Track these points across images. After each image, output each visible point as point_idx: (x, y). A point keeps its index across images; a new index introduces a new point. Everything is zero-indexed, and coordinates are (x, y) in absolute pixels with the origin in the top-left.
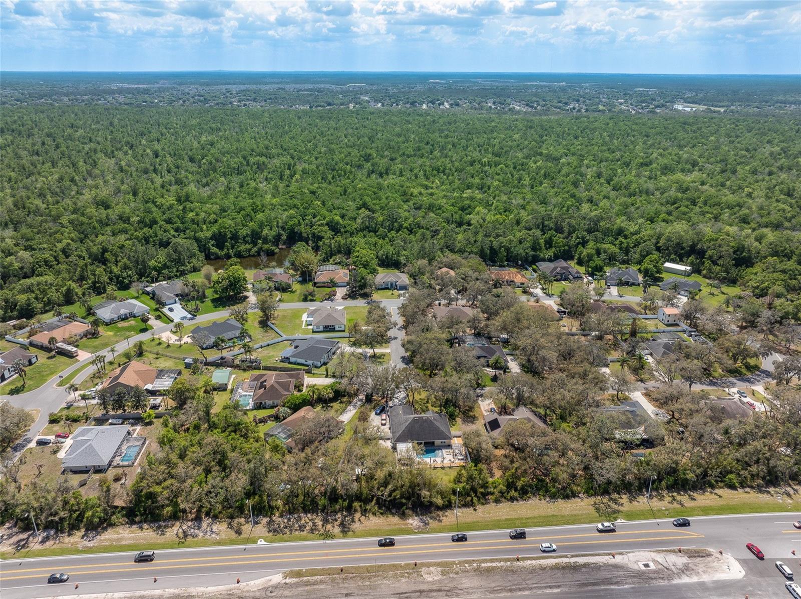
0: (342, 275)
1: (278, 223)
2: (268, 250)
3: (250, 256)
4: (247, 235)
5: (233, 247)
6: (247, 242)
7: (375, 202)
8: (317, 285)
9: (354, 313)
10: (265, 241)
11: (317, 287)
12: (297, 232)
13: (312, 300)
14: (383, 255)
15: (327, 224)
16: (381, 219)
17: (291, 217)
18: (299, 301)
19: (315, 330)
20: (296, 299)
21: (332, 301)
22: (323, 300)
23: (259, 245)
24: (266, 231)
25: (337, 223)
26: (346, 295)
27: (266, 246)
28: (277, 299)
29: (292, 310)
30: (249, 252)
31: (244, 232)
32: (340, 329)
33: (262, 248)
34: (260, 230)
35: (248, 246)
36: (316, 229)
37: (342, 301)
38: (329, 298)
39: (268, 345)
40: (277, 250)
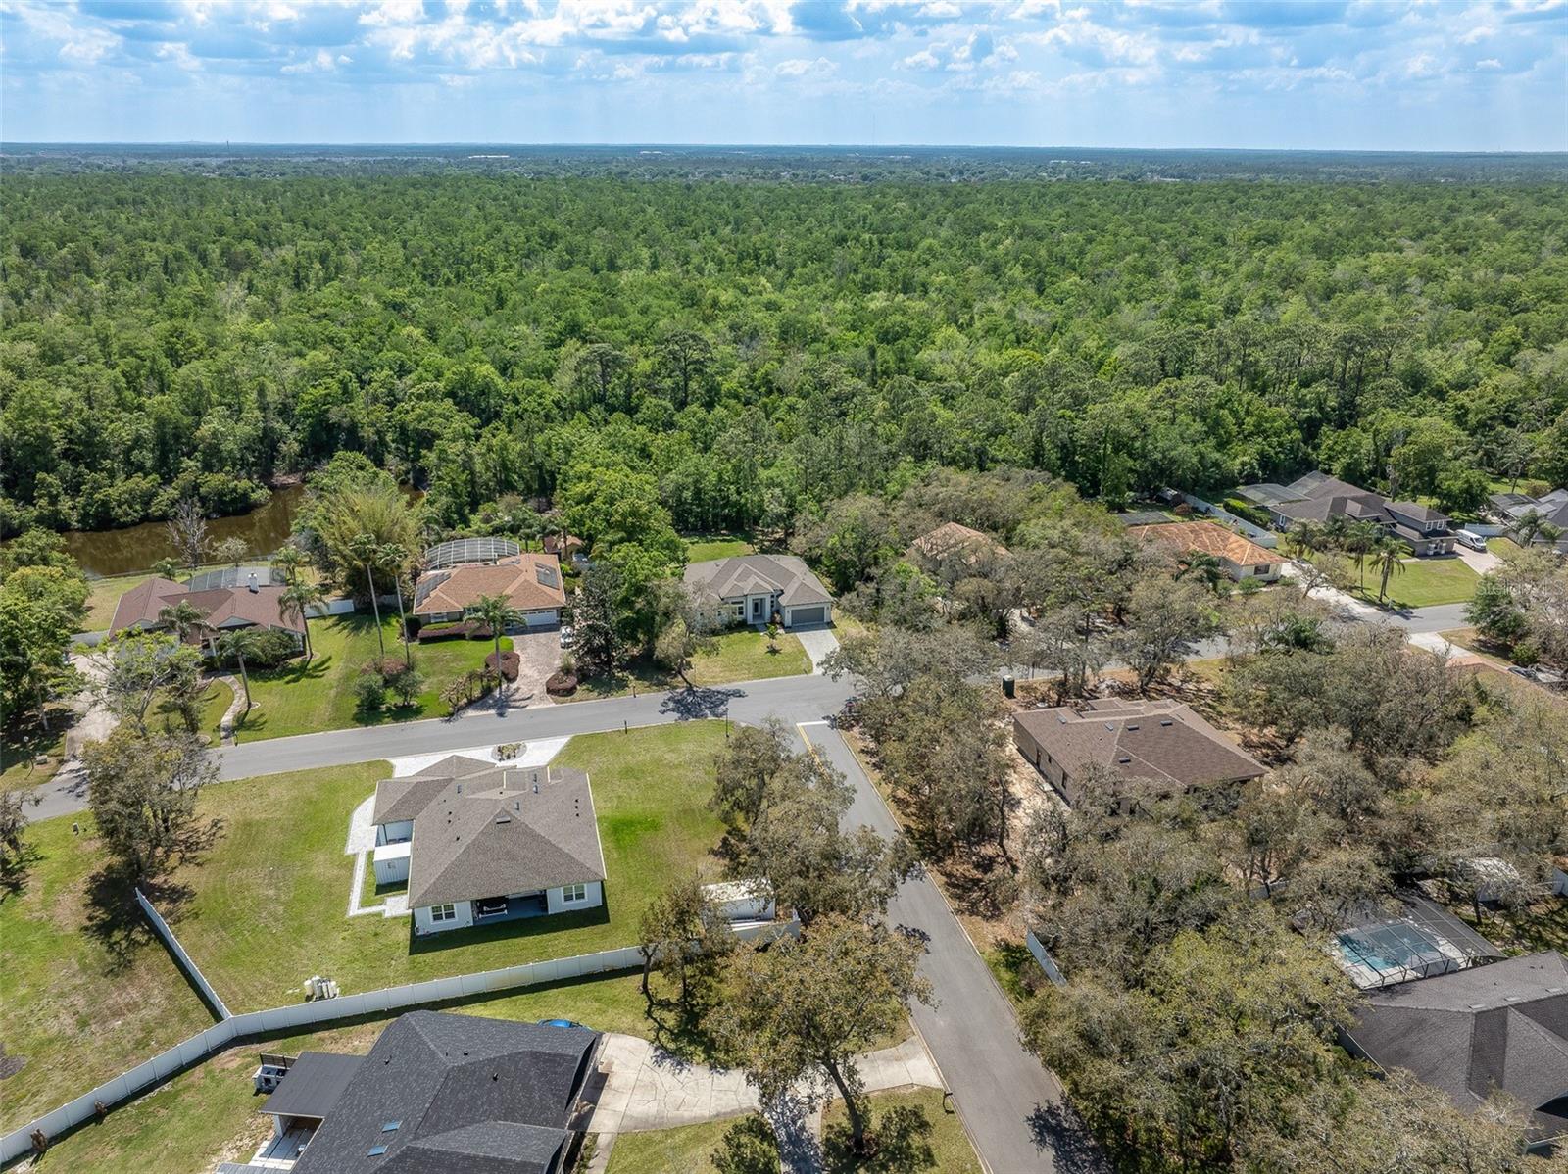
0: (533, 578)
1: (261, 392)
2: (221, 495)
3: (147, 519)
4: (138, 442)
5: (74, 488)
6: (134, 468)
7: (608, 321)
8: (423, 632)
9: (628, 772)
10: (213, 458)
11: (425, 641)
12: (338, 426)
13: (405, 713)
14: (680, 488)
15: (451, 394)
16: (644, 366)
17: (315, 375)
18: (336, 722)
19: (428, 924)
20: (323, 708)
21: (502, 706)
22: (459, 709)
23: (184, 479)
24: (212, 424)
25: (485, 391)
26: (567, 670)
27: (214, 481)
28: (227, 719)
29: (295, 779)
30: (147, 504)
31: (122, 429)
32: (576, 905)
33: (196, 487)
34: (187, 421)
35: (141, 483)
36: (410, 414)
37: (549, 703)
38: (487, 691)
39: (97, 1116)
40: (261, 494)
